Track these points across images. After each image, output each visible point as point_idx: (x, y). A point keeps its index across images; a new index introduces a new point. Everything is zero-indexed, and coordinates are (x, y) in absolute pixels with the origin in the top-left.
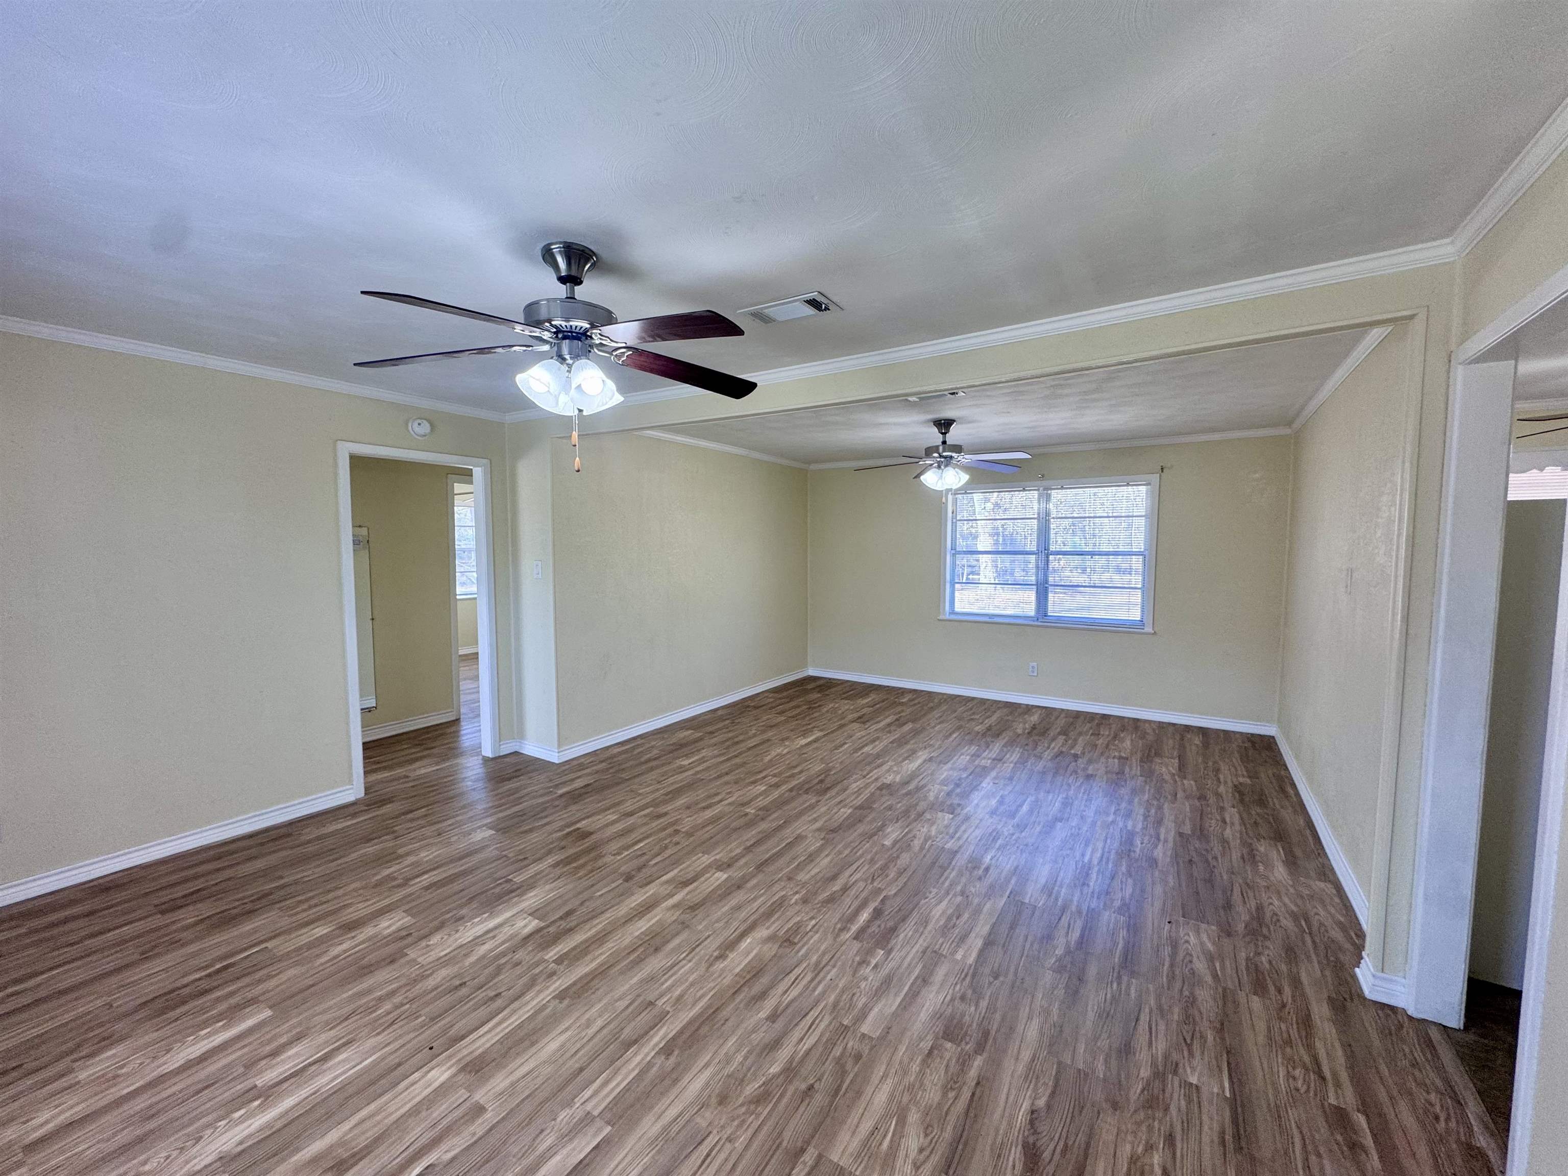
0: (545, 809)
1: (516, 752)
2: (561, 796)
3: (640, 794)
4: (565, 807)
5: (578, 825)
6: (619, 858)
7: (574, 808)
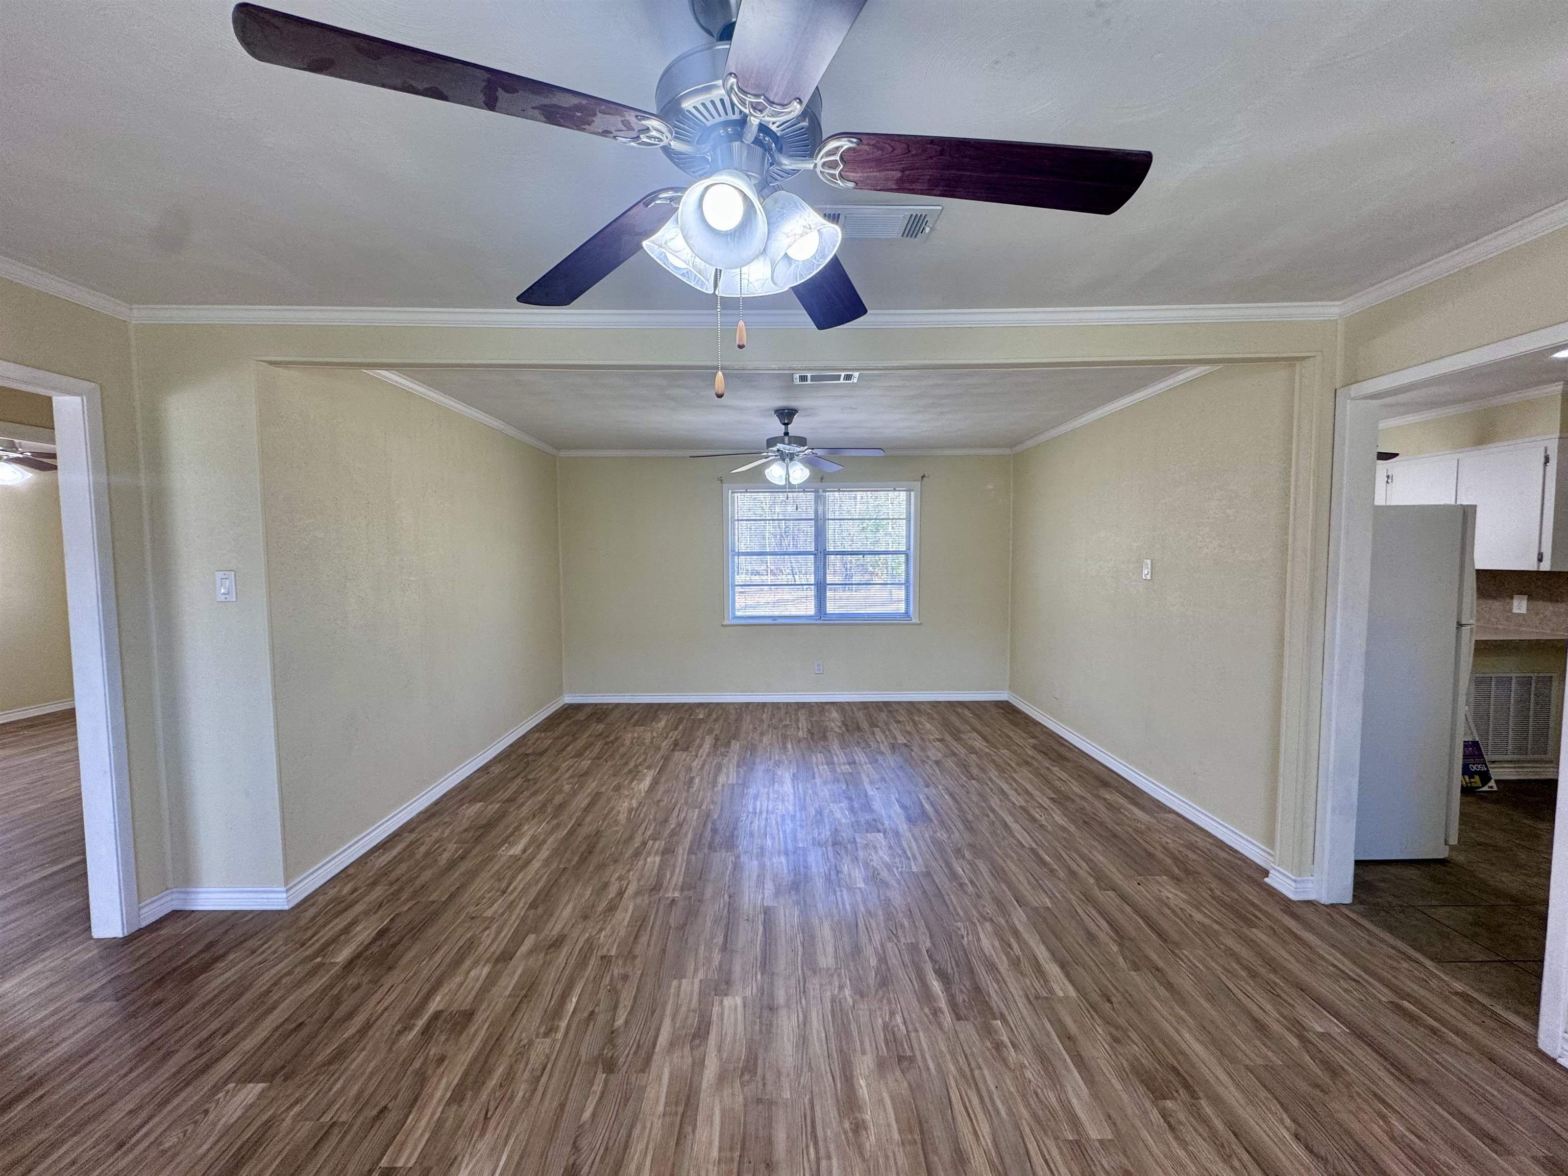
0: (337, 1001)
1: (175, 912)
2: (350, 965)
3: (492, 919)
4: (376, 982)
5: (434, 1006)
6: (560, 1036)
7: (394, 978)
